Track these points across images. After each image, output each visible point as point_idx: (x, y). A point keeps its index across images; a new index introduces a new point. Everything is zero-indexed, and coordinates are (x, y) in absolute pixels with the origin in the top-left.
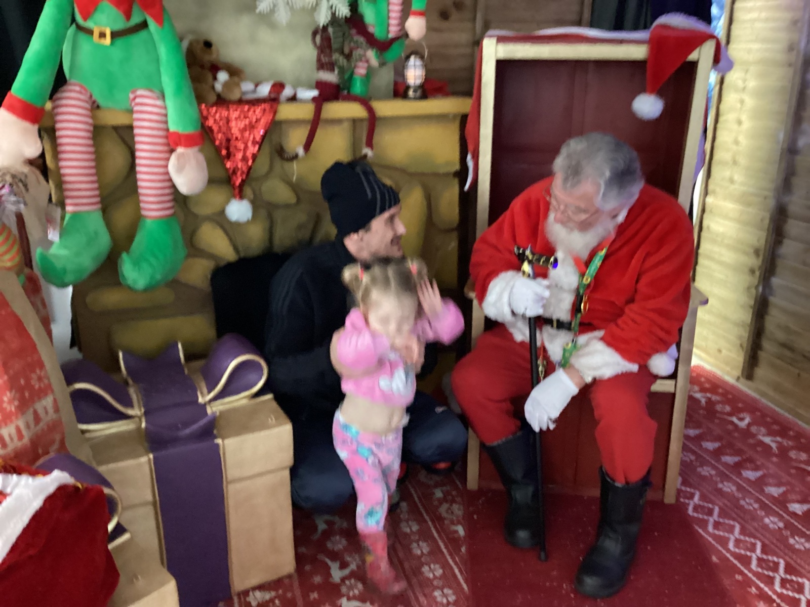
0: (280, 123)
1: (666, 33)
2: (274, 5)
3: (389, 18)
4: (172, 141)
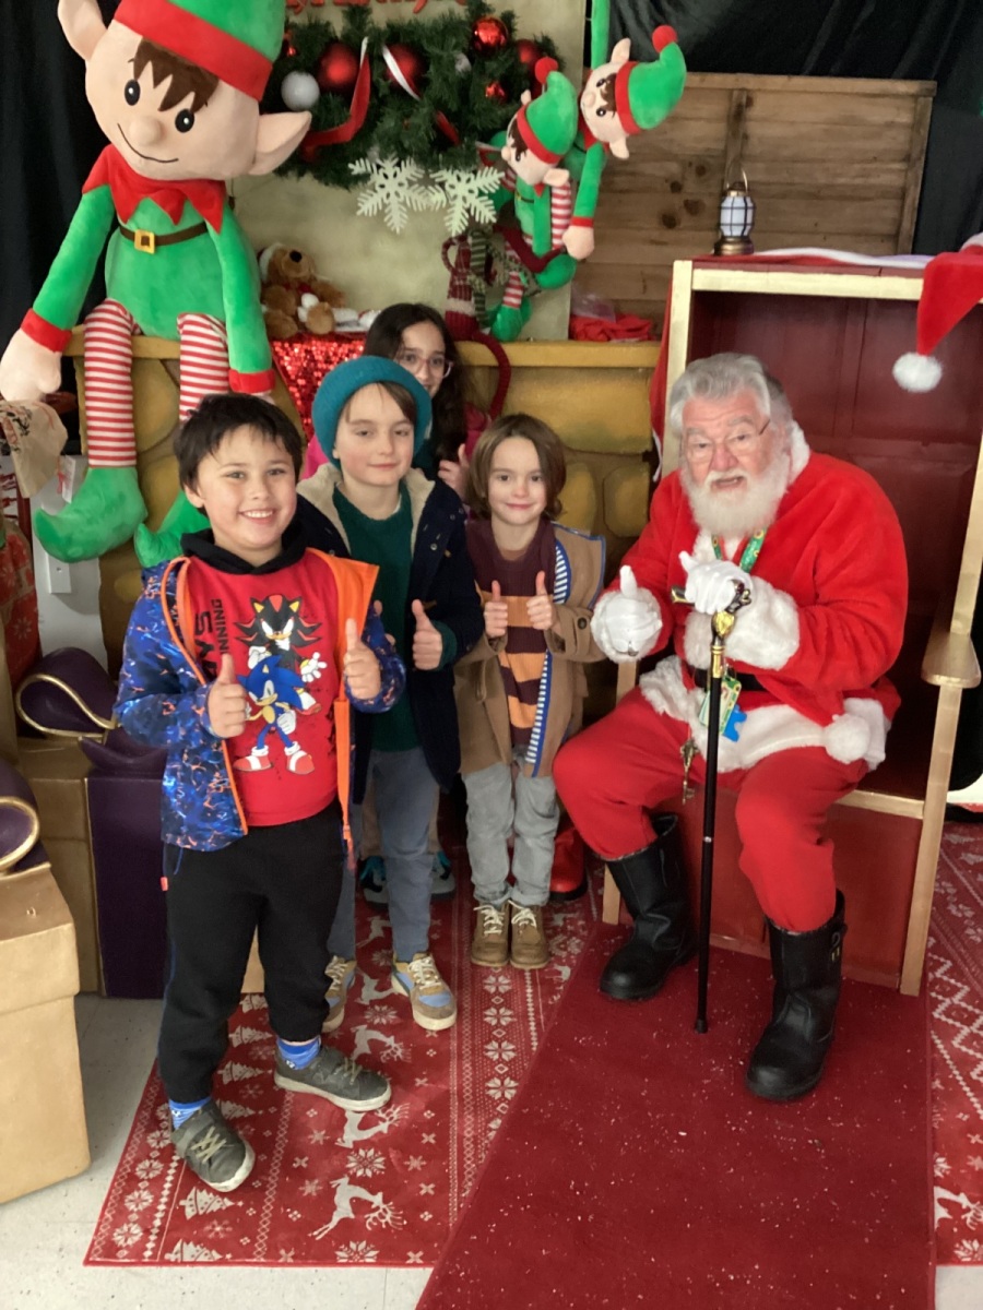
2: (385, 206)
3: (552, 225)
4: (232, 383)
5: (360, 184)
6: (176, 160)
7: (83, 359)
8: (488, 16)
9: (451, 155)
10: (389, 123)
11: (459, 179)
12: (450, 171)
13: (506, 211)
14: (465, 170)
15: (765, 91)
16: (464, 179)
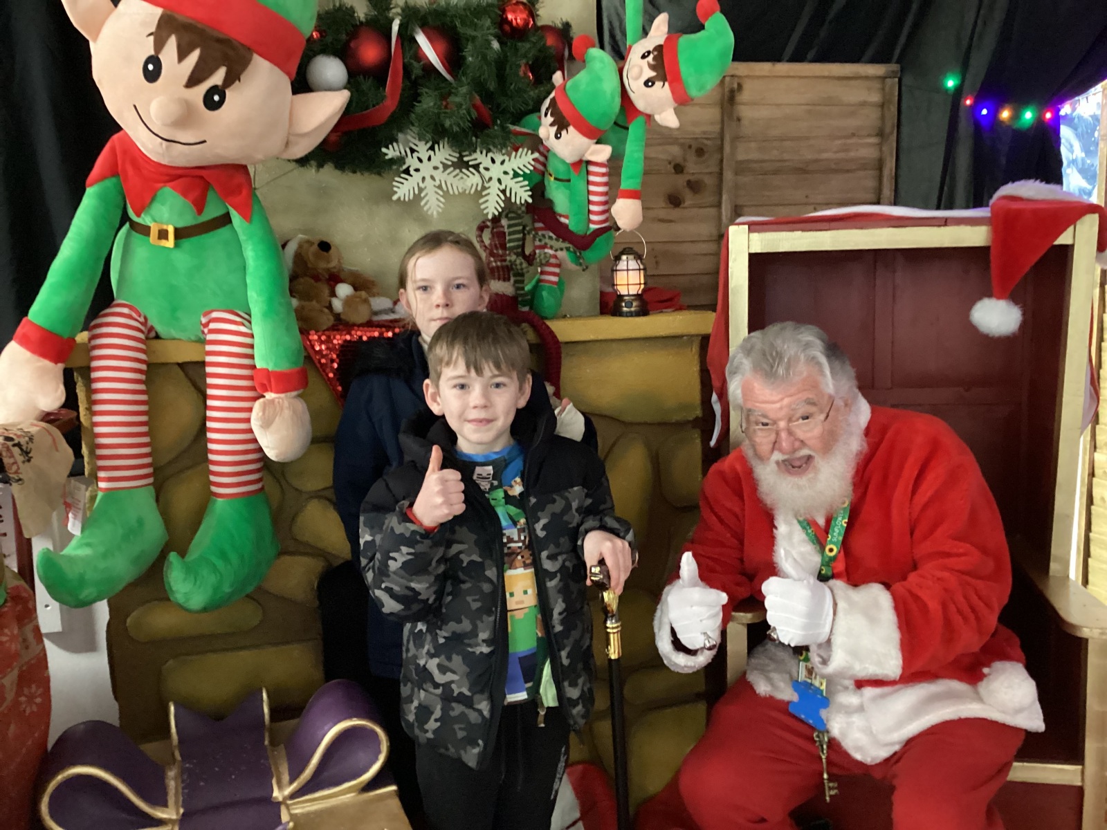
1: (1015, 206)
3: (589, 202)
4: (260, 383)
6: (204, 142)
10: (428, 102)
11: (493, 161)
15: (752, 77)
16: (498, 161)
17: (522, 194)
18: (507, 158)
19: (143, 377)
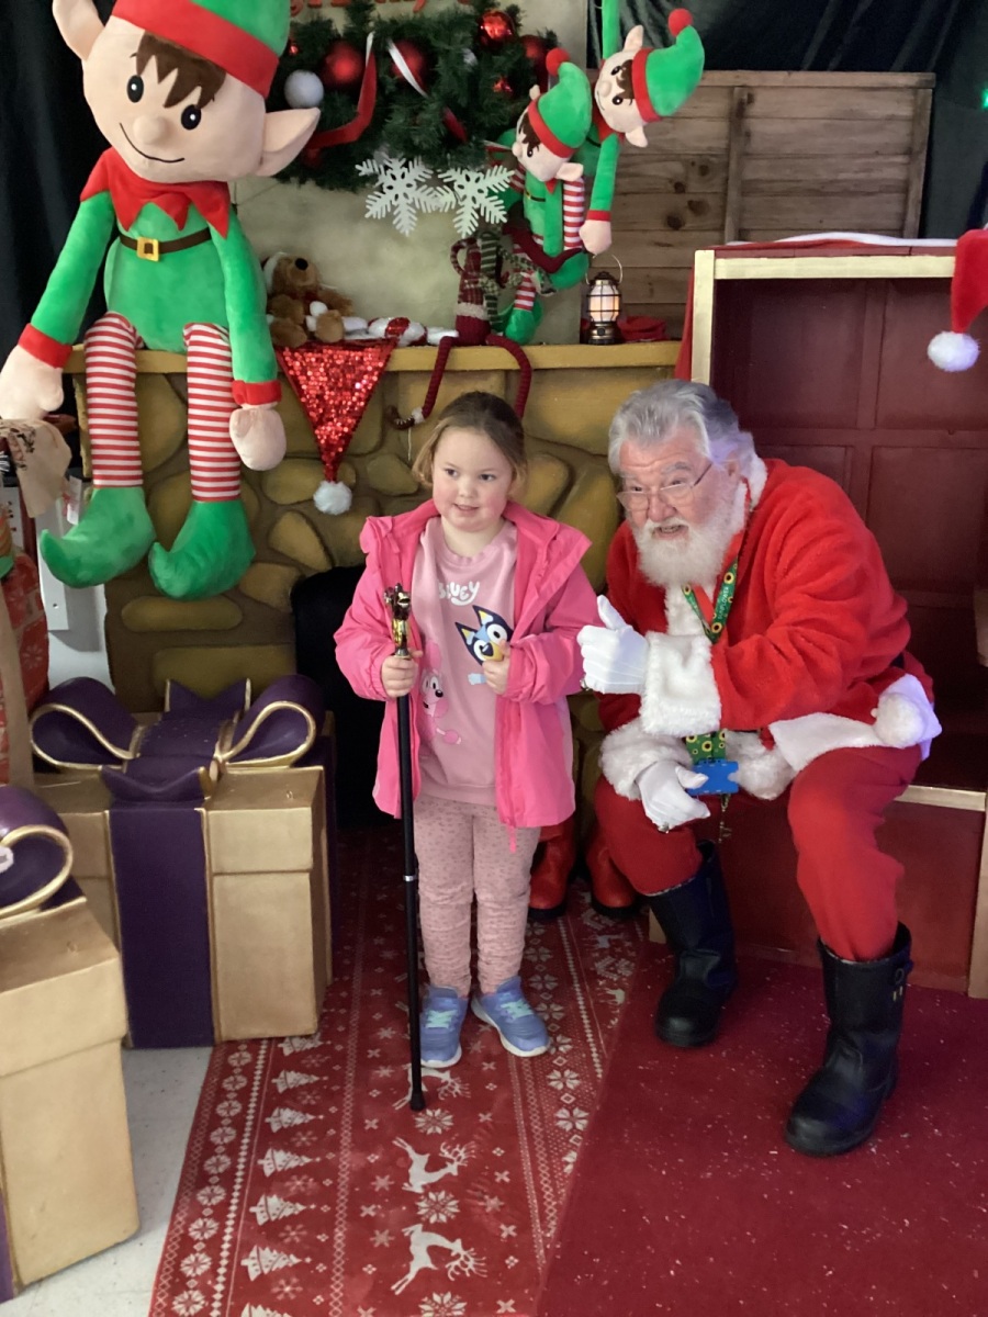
0: (396, 373)
2: (393, 208)
3: (564, 223)
4: (238, 395)
5: (367, 185)
6: (182, 159)
7: (85, 375)
8: (493, 11)
9: (461, 152)
10: (398, 120)
11: (468, 179)
12: (459, 170)
13: (516, 211)
14: (474, 167)
15: (765, 87)
16: (473, 180)
17: (497, 214)
18: (481, 175)
19: (133, 385)
